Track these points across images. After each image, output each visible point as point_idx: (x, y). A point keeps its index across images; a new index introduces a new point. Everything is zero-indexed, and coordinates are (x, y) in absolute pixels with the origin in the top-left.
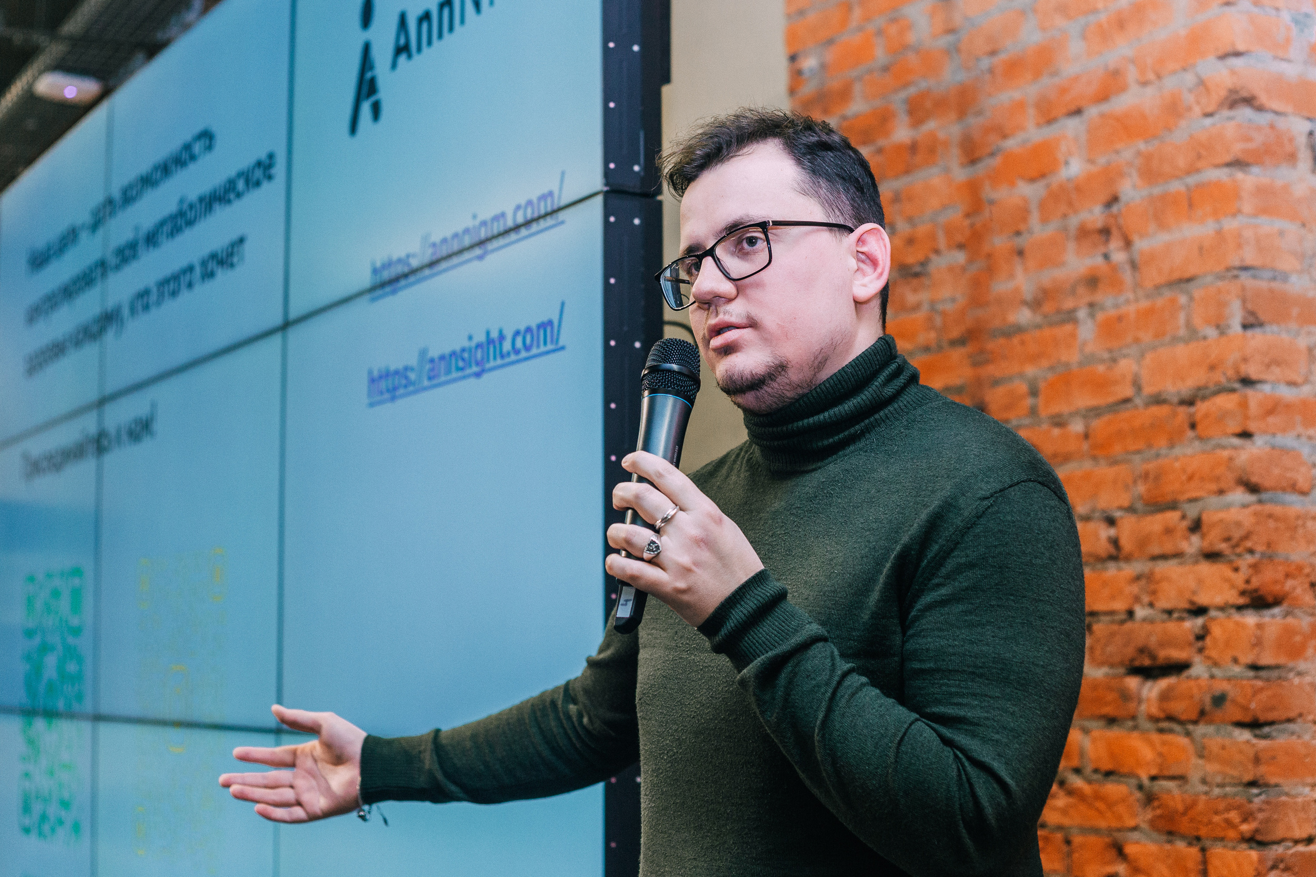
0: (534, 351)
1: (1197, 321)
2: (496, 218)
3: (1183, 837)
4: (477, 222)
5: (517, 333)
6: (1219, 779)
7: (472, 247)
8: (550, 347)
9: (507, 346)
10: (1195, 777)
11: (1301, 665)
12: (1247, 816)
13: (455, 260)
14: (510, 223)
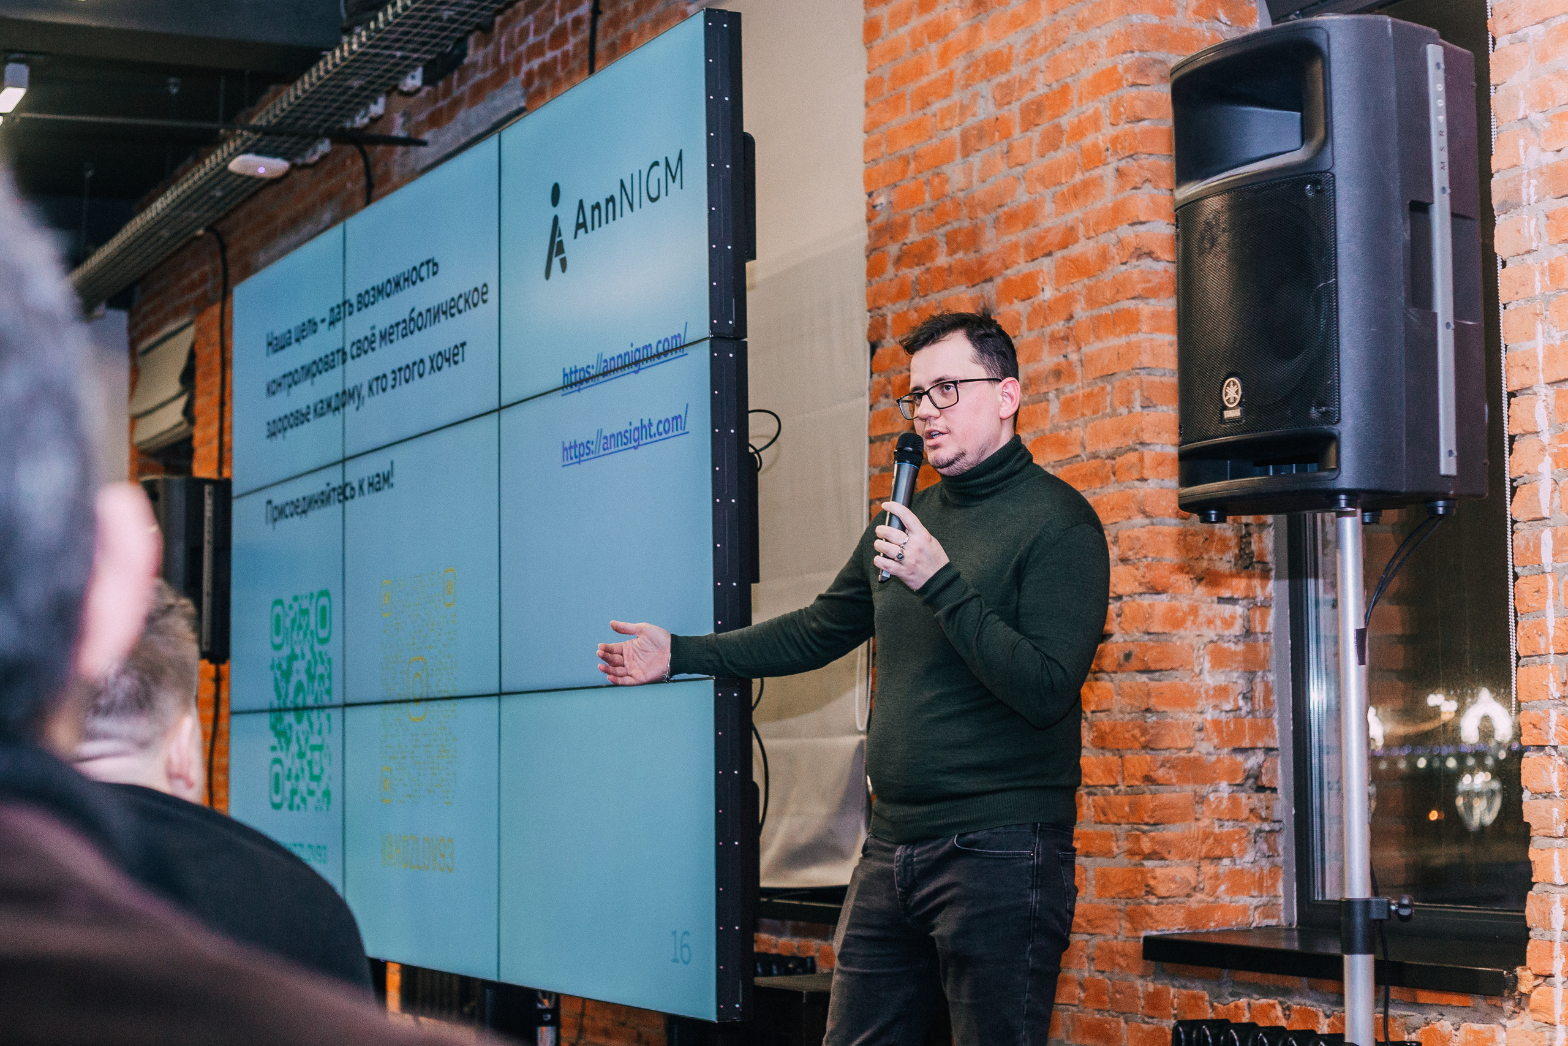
0: (671, 434)
1: (1116, 403)
2: (646, 347)
3: (1110, 750)
4: (634, 349)
5: (660, 422)
6: (1128, 709)
7: (630, 365)
8: (680, 432)
9: (654, 430)
10: (1116, 709)
11: (1182, 632)
12: (1144, 731)
13: (620, 373)
14: (654, 351)
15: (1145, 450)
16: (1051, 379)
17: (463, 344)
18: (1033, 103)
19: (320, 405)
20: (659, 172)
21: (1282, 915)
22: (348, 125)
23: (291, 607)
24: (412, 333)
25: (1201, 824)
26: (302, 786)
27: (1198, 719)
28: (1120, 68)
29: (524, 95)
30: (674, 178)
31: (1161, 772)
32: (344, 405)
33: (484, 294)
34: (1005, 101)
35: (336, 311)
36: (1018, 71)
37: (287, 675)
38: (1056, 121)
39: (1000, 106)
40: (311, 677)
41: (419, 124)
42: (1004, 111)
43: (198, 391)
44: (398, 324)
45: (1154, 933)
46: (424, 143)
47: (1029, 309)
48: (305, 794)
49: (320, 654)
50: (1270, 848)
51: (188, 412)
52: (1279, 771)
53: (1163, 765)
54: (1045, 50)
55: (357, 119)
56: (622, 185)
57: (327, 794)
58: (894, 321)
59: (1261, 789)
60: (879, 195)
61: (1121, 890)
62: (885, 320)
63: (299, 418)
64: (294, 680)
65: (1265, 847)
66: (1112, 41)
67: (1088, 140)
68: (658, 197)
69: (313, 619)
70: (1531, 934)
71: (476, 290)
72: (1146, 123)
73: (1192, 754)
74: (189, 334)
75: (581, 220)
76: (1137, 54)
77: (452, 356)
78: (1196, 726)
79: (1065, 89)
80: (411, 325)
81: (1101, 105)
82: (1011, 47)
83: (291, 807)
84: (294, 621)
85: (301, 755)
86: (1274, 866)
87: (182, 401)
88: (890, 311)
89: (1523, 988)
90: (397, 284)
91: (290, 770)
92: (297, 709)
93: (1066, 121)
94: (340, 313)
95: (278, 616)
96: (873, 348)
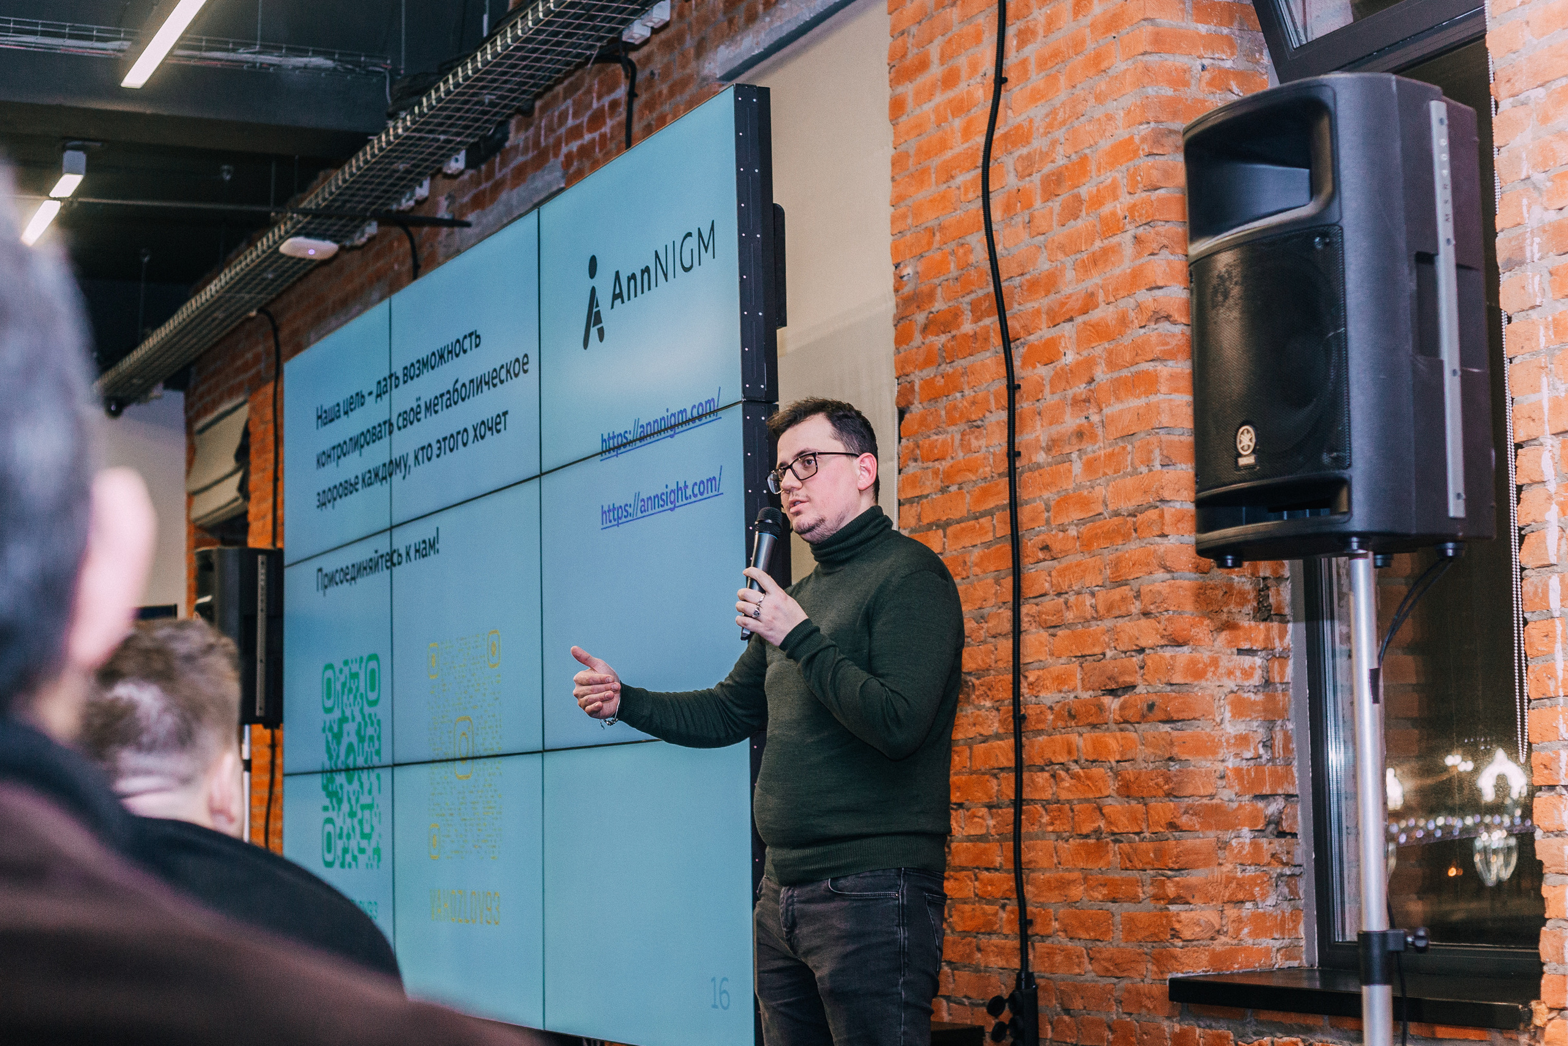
0: (705, 495)
1: (1137, 462)
2: (681, 412)
3: (1135, 799)
4: (669, 414)
5: (695, 484)
6: (1152, 759)
7: (666, 429)
8: (715, 493)
9: (689, 492)
10: (1140, 758)
11: (1203, 683)
12: (1167, 780)
13: (656, 437)
14: (689, 416)
15: (1165, 507)
16: (1074, 440)
17: (505, 413)
18: (1053, 174)
19: (368, 475)
20: (692, 243)
21: (1304, 957)
22: (395, 207)
23: (341, 671)
24: (456, 403)
25: (1224, 869)
26: (353, 844)
27: (1220, 767)
28: (1137, 139)
29: (563, 176)
30: (706, 249)
31: (1184, 819)
32: (391, 475)
33: (524, 364)
34: (1027, 172)
35: (383, 383)
36: (1038, 143)
37: (338, 737)
38: (1076, 190)
39: (1021, 177)
40: (361, 739)
41: (462, 206)
42: (1025, 183)
43: (252, 468)
44: (442, 395)
45: (1180, 975)
46: (468, 225)
47: (1052, 373)
48: (356, 853)
49: (370, 715)
50: (1291, 892)
51: (243, 488)
52: (1299, 818)
53: (1186, 812)
54: (1063, 123)
55: (404, 201)
56: (657, 256)
57: (377, 851)
58: (922, 388)
59: (1282, 834)
60: (906, 266)
61: (1147, 933)
62: (913, 387)
63: (348, 488)
64: (345, 741)
65: (1286, 890)
66: (1129, 112)
67: (1106, 209)
68: (692, 266)
69: (362, 682)
70: (1545, 968)
71: (517, 360)
72: (1162, 192)
73: (1214, 801)
74: (243, 413)
75: (617, 291)
76: (1152, 125)
77: (494, 425)
78: (1217, 774)
79: (1084, 160)
80: (455, 395)
81: (1119, 175)
82: (1031, 121)
83: (342, 865)
84: (344, 685)
85: (352, 814)
86: (1296, 909)
87: (237, 479)
88: (917, 378)
89: (1538, 1021)
90: (442, 357)
91: (341, 828)
92: (347, 770)
93: (1084, 191)
94: (386, 385)
95: (329, 680)
96: (902, 414)
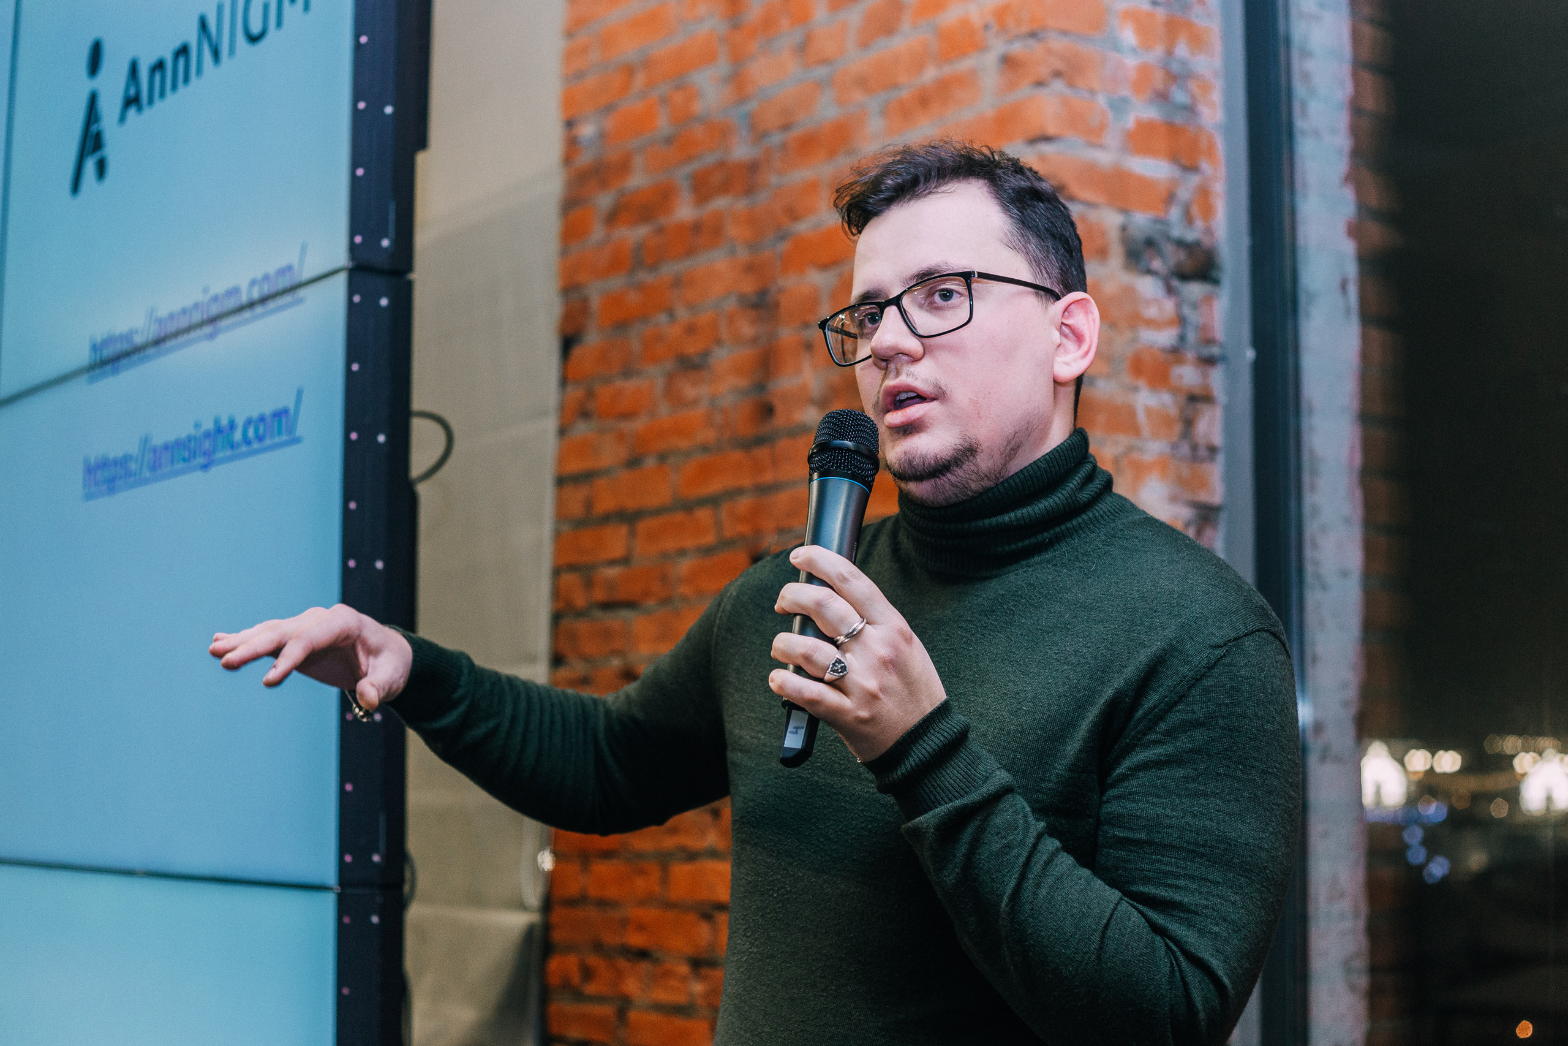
0: (268, 442)
2: (228, 293)
4: (209, 296)
5: (249, 422)
7: (202, 324)
8: (285, 438)
9: (238, 435)
13: (186, 338)
14: (244, 299)
56: (203, 25)
58: (602, 307)
60: (584, 124)
62: (587, 304)
88: (596, 293)
96: (568, 343)
